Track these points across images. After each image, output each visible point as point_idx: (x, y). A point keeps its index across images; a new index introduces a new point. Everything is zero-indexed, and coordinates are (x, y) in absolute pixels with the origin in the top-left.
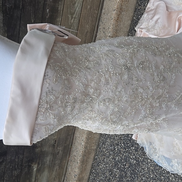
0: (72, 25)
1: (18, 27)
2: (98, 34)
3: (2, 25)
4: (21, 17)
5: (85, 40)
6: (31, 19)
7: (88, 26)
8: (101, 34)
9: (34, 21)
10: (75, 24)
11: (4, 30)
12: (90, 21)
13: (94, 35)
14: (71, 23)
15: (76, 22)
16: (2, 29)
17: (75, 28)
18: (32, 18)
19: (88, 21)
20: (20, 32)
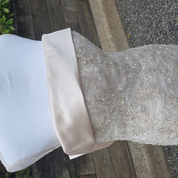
0: (103, 154)
1: (52, 169)
2: (132, 155)
3: (37, 170)
4: (52, 158)
5: (123, 167)
6: (63, 158)
7: (119, 152)
8: (135, 153)
9: (66, 159)
10: (106, 152)
11: (39, 175)
12: (119, 147)
13: (130, 160)
14: (102, 153)
15: (106, 151)
16: (37, 175)
17: (108, 156)
18: (63, 156)
19: (117, 147)
20: (55, 173)
